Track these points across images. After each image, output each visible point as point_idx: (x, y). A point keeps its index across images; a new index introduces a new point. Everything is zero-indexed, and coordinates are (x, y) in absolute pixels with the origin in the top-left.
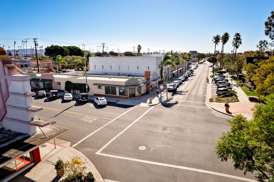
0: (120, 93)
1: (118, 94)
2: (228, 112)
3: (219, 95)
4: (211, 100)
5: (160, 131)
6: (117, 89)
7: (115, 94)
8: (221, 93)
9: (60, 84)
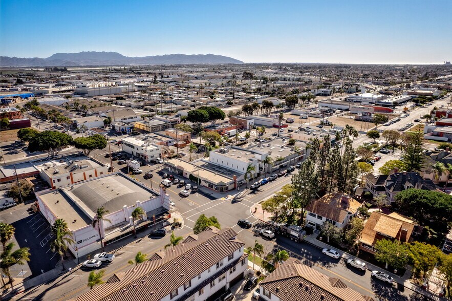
1: (214, 189)
4: (261, 203)
9: (187, 174)
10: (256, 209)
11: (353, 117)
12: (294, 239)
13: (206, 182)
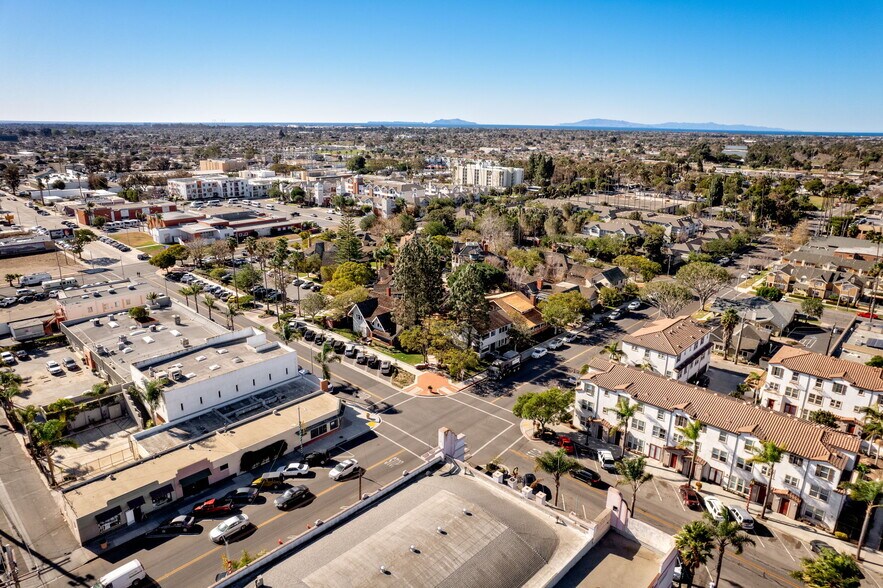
9: (226, 466)
10: (430, 388)
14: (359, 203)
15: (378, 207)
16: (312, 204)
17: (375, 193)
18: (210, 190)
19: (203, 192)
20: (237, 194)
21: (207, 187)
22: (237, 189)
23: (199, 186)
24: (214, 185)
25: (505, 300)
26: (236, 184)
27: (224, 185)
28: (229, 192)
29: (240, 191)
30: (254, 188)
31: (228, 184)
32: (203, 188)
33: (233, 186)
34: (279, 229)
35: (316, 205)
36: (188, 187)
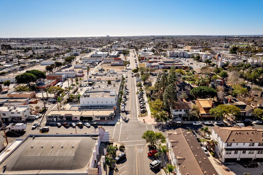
0: (107, 119)
1: (106, 119)
2: (144, 122)
3: (141, 113)
4: (139, 117)
5: (128, 133)
6: (106, 118)
7: (105, 119)
8: (142, 112)
9: (76, 118)
10: (144, 120)
11: (110, 65)
12: (179, 125)
13: (98, 117)
14: (213, 62)
15: (218, 64)
16: (201, 61)
17: (223, 59)
18: (176, 54)
19: (174, 55)
20: (183, 56)
21: (175, 53)
22: (184, 55)
23: (173, 53)
24: (178, 53)
25: (200, 101)
26: (184, 53)
27: (180, 53)
28: (181, 55)
29: (185, 55)
30: (189, 55)
31: (181, 53)
32: (174, 53)
33: (183, 54)
34: (178, 67)
35: (202, 62)
36: (170, 53)
